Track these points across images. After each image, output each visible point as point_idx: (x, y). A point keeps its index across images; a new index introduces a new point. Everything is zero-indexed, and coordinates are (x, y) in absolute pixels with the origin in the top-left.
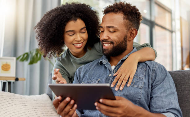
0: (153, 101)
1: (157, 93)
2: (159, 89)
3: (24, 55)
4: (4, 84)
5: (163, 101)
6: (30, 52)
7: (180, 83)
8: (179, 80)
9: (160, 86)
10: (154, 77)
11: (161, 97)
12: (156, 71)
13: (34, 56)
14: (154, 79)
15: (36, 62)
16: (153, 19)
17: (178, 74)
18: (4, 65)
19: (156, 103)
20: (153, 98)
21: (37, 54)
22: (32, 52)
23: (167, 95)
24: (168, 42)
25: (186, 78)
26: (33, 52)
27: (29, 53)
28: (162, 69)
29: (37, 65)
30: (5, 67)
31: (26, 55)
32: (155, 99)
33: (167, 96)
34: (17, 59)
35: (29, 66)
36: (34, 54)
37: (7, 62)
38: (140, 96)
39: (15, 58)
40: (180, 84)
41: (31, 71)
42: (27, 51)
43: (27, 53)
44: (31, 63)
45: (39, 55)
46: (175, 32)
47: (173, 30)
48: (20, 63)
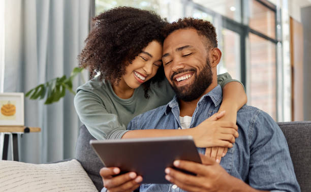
0: (253, 173)
1: (259, 161)
2: (263, 153)
3: (37, 89)
4: (6, 137)
5: (269, 172)
6: (48, 84)
7: (296, 144)
8: (295, 139)
9: (264, 149)
10: (253, 134)
11: (266, 167)
12: (256, 124)
13: (54, 90)
14: (254, 137)
15: (58, 99)
16: (246, 22)
17: (293, 128)
18: (4, 106)
19: (258, 177)
20: (252, 169)
21: (58, 87)
22: (50, 83)
23: (275, 163)
24: (270, 60)
25: (305, 135)
26: (52, 84)
27: (45, 86)
28: (265, 119)
29: (59, 104)
30: (7, 110)
31: (40, 89)
32: (256, 170)
33: (275, 165)
34: (26, 95)
35: (46, 106)
36: (54, 87)
37: (9, 102)
38: (230, 165)
39: (22, 95)
40: (296, 146)
41: (50, 115)
42: (42, 81)
43: (42, 86)
44: (49, 101)
45: (61, 89)
46: (281, 42)
47: (279, 39)
48: (31, 102)
